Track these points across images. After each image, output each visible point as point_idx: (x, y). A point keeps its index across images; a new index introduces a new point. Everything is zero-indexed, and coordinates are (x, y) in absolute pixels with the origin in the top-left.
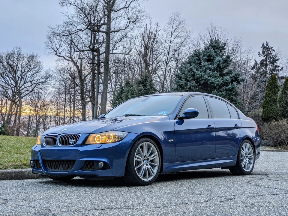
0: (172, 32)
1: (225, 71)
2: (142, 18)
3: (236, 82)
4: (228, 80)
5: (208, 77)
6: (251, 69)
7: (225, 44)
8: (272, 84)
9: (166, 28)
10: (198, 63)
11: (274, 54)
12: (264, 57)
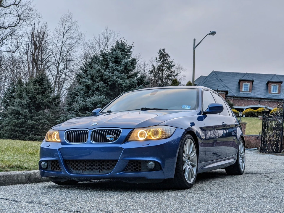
0: (64, 33)
1: (131, 73)
2: (34, 17)
3: (142, 85)
4: (135, 82)
5: (117, 78)
6: (150, 74)
7: (131, 47)
9: (58, 28)
10: (105, 64)
11: (170, 60)
12: (161, 62)
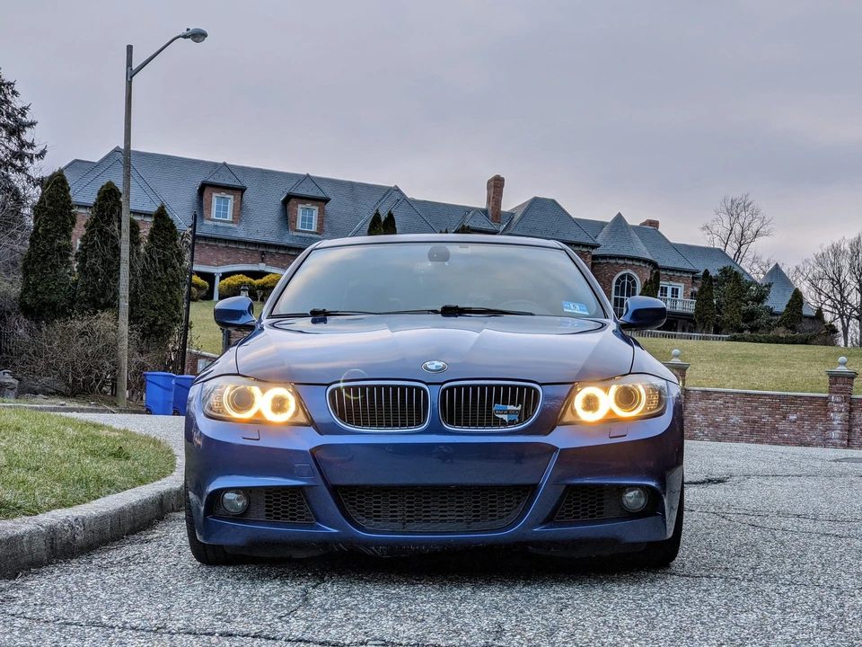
8: (57, 201)
11: (17, 103)
